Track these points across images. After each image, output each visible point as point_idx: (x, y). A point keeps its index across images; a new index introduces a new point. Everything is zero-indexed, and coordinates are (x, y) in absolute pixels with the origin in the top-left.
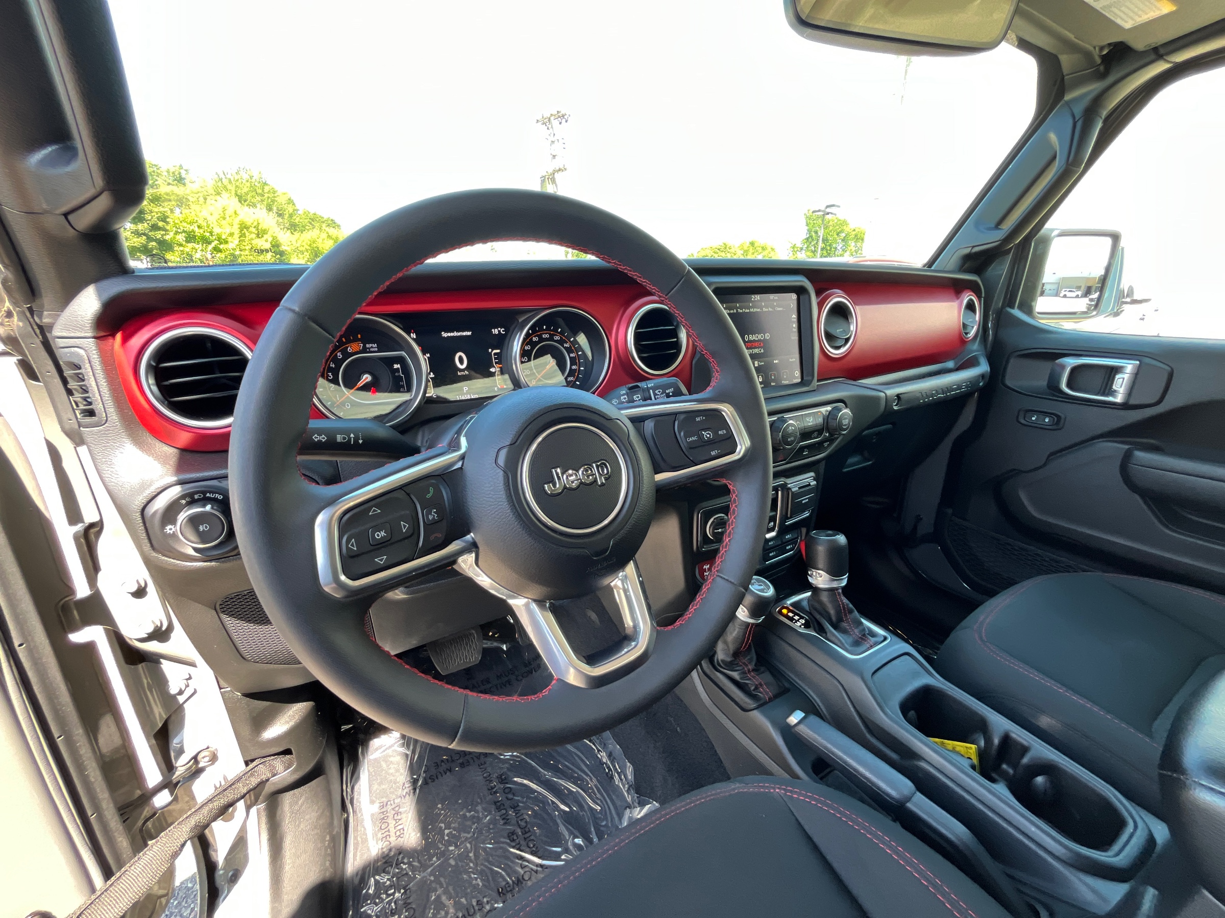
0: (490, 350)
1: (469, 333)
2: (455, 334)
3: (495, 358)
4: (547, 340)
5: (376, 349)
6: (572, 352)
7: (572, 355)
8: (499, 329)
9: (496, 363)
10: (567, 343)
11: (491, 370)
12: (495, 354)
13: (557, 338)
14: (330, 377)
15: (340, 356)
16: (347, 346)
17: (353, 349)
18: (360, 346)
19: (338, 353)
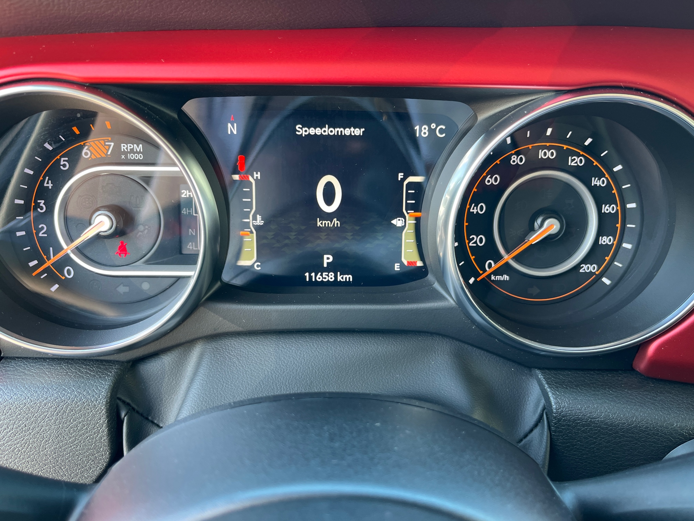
0: (400, 176)
1: (358, 132)
2: (327, 131)
3: (408, 197)
4: (547, 164)
5: (140, 157)
7: (607, 209)
8: (433, 126)
9: (409, 207)
10: (600, 175)
11: (394, 222)
12: (410, 185)
13: (575, 161)
14: (42, 208)
15: (64, 166)
16: (82, 143)
17: (91, 153)
18: (110, 146)
19: (62, 159)
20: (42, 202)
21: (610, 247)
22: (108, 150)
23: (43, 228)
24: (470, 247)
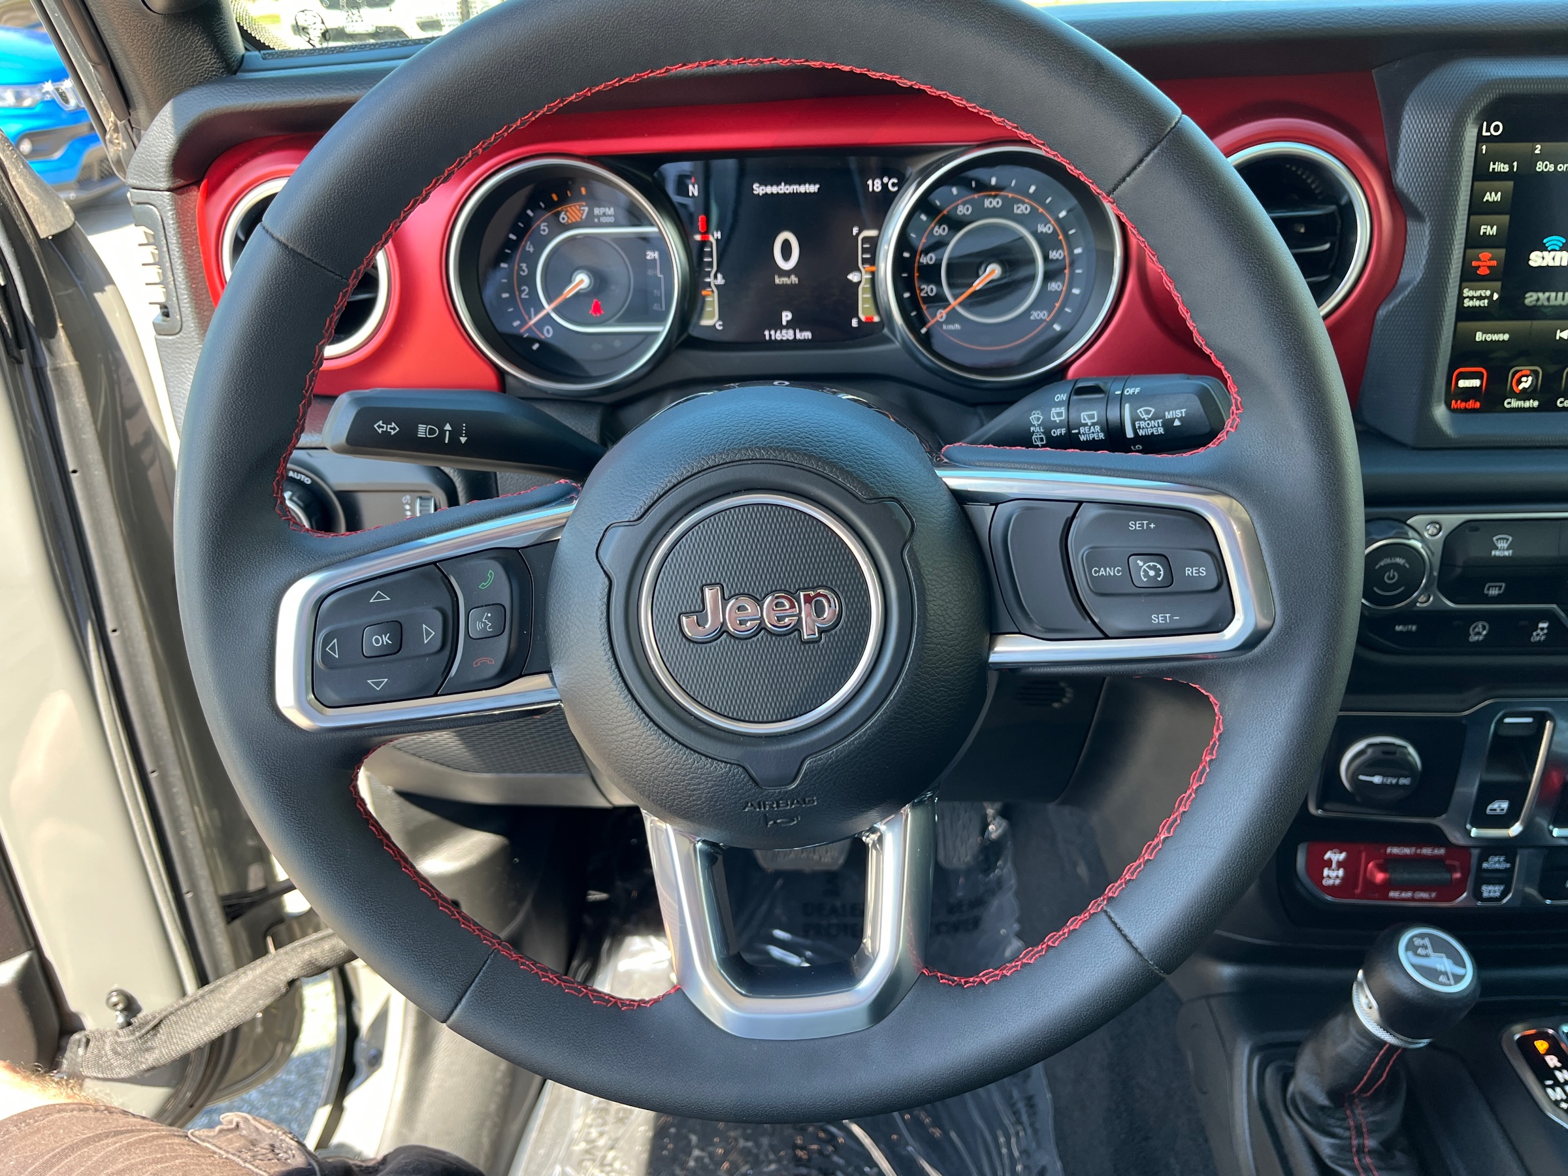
0: (855, 230)
1: (813, 188)
2: (783, 189)
3: (864, 251)
4: (993, 213)
5: (612, 220)
6: (1058, 246)
7: (1054, 255)
8: (885, 180)
9: (864, 261)
10: (1047, 222)
11: (850, 277)
12: (865, 240)
13: (1021, 209)
14: (524, 271)
15: (544, 230)
16: (559, 209)
17: (568, 218)
18: (584, 210)
19: (543, 224)
20: (524, 266)
21: (1058, 293)
22: (582, 214)
23: (524, 290)
24: (923, 297)
